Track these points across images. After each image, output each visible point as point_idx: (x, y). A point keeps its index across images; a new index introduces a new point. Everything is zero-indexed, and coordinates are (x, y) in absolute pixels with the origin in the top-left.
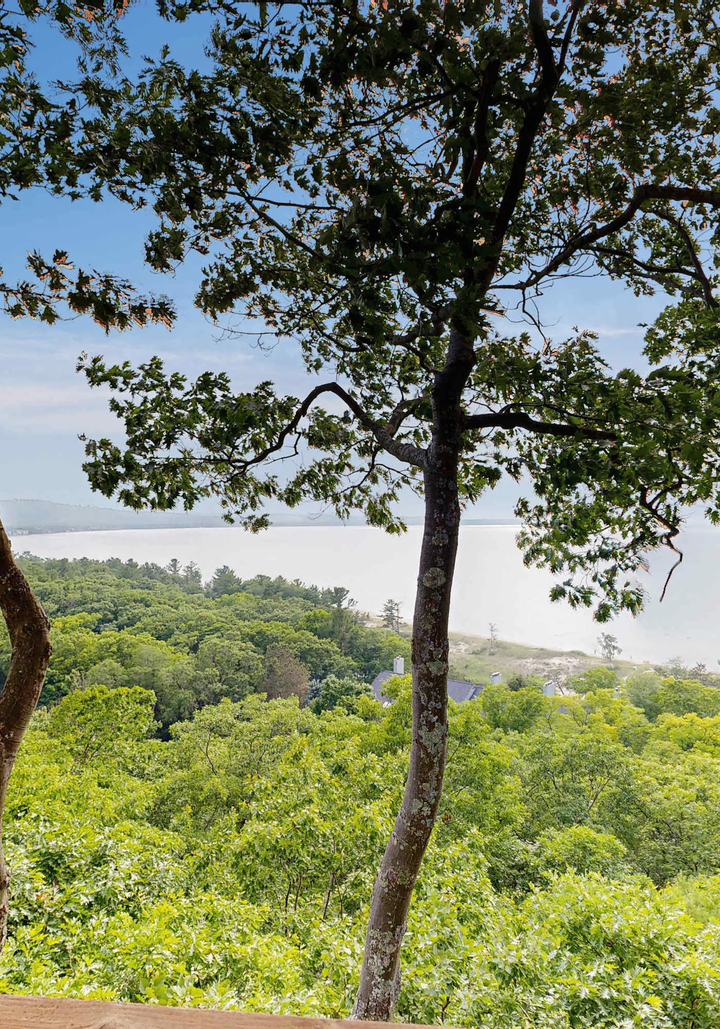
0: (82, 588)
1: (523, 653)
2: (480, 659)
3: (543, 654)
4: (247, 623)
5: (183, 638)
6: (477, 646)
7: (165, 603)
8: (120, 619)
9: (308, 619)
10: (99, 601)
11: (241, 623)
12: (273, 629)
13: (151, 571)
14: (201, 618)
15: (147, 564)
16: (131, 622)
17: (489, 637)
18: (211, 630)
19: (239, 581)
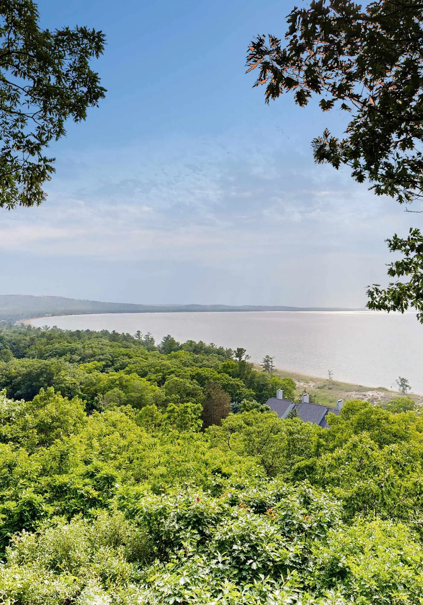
0: (92, 347)
1: (348, 388)
2: (323, 392)
3: (361, 389)
4: (189, 368)
5: (153, 377)
6: (320, 384)
7: (140, 356)
8: (116, 365)
9: (224, 366)
10: (103, 355)
11: (186, 369)
12: (205, 372)
13: (127, 338)
14: (162, 365)
15: (123, 333)
16: (122, 367)
17: (328, 378)
18: (169, 372)
19: (178, 344)
